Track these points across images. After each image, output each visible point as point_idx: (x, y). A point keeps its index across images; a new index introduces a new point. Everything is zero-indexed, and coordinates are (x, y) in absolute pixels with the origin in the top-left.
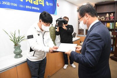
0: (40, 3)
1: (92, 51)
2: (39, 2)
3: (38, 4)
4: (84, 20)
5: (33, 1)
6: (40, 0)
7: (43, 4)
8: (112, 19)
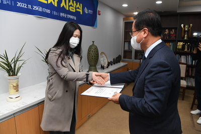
0: (77, 10)
1: (157, 91)
2: (76, 8)
3: (74, 11)
5: (69, 6)
6: (78, 6)
7: (81, 11)
8: (173, 38)
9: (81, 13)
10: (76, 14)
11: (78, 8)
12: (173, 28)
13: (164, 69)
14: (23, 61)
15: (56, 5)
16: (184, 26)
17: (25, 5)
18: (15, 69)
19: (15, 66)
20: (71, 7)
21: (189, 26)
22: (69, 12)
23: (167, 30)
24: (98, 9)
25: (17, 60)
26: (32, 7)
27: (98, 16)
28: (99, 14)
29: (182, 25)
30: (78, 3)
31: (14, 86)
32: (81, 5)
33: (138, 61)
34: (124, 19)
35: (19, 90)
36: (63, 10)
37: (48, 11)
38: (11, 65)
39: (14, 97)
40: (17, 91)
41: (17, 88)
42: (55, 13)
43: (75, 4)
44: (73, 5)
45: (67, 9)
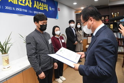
0: (45, 8)
2: (44, 8)
3: (43, 9)
4: (88, 24)
5: (39, 7)
6: (45, 6)
7: (47, 9)
8: (107, 22)
9: (47, 11)
10: (44, 11)
11: (45, 7)
12: (107, 16)
13: (108, 44)
14: (11, 44)
15: (31, 7)
16: (114, 14)
17: (10, 8)
18: (6, 49)
19: (6, 47)
20: (40, 7)
21: (117, 14)
22: (39, 10)
23: (103, 17)
24: (58, 7)
25: (7, 44)
26: (15, 9)
27: (58, 11)
28: (59, 10)
29: (112, 13)
30: (45, 4)
31: (6, 60)
32: (47, 5)
33: (86, 38)
34: (75, 12)
35: (10, 62)
36: (36, 9)
37: (26, 11)
38: (3, 47)
39: (6, 67)
40: (8, 63)
41: (7, 61)
42: (30, 12)
43: (43, 5)
44: (41, 6)
45: (38, 8)
